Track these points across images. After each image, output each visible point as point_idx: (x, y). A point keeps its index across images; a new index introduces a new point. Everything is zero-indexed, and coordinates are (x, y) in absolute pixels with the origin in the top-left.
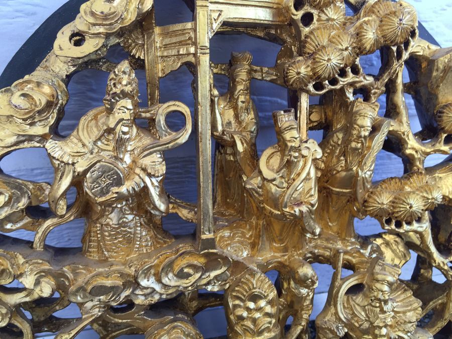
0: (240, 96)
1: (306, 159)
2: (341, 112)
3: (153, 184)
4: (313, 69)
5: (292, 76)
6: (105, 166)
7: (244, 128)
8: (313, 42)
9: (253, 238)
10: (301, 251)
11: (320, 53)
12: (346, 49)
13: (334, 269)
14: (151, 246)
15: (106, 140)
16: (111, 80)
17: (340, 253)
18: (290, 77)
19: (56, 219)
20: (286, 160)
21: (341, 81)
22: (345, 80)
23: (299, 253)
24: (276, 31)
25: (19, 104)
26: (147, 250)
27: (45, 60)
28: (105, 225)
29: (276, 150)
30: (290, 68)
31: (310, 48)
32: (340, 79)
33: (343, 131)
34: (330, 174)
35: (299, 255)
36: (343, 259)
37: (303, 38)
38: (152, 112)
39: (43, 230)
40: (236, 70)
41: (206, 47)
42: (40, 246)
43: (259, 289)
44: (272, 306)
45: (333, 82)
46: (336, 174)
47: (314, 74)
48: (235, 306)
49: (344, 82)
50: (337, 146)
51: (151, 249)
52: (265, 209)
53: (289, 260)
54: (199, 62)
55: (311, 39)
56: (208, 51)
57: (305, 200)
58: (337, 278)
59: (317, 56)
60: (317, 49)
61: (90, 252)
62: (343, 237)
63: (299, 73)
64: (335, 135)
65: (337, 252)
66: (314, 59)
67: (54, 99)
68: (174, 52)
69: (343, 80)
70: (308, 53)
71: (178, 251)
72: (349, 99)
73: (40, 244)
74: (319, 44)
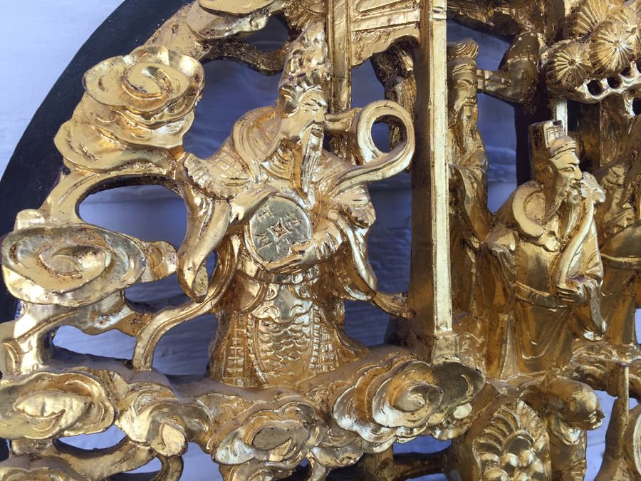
0: (465, 108)
1: (584, 204)
2: (611, 137)
3: (356, 238)
4: (593, 56)
5: (562, 67)
6: (283, 204)
7: (469, 160)
8: (588, 17)
9: (485, 349)
10: (566, 367)
11: (603, 31)
12: (633, 31)
13: (615, 396)
14: (334, 360)
15: (279, 161)
16: (295, 53)
17: (624, 367)
18: (558, 68)
19: (176, 310)
20: (560, 201)
21: (625, 82)
22: (630, 80)
23: (564, 369)
24: (510, 12)
25: (142, 85)
26: (329, 368)
27: (152, 38)
28: (264, 320)
29: (536, 190)
30: (558, 54)
31: (582, 26)
32: (623, 78)
33: (623, 164)
34: (607, 234)
35: (563, 374)
36: (630, 378)
37: (568, 12)
38: (345, 120)
39: (151, 332)
40: (456, 67)
41: (442, 8)
42: (146, 362)
43: (525, 429)
44: (543, 461)
45: (614, 83)
46: (618, 233)
47: (594, 65)
48: (485, 463)
49: (628, 83)
50: (615, 187)
51: (335, 364)
52: (519, 291)
53: (548, 382)
54: (432, 34)
55: (585, 13)
56: (444, 17)
57: (588, 272)
58: (624, 410)
59: (600, 35)
60: (594, 27)
61: (230, 375)
62: (617, 343)
63: (572, 63)
64: (610, 170)
65: (619, 367)
66: (593, 41)
67: (197, 82)
68: (383, 21)
69: (627, 79)
70: (580, 35)
71: (391, 362)
72: (628, 113)
73: (146, 359)
74: (596, 21)
